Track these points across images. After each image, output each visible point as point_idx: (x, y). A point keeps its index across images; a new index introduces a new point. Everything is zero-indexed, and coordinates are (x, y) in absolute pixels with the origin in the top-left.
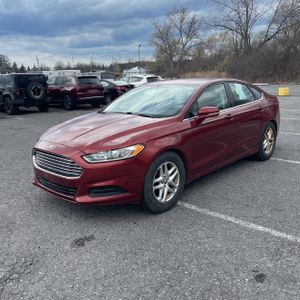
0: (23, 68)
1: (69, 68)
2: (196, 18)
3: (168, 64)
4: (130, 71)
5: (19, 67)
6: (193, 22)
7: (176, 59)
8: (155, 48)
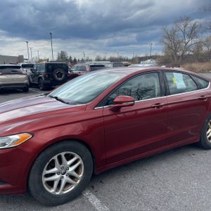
0: (75, 60)
1: (104, 60)
2: (197, 24)
3: (173, 57)
4: (145, 62)
5: (73, 59)
6: (194, 27)
7: (179, 53)
8: (164, 46)
